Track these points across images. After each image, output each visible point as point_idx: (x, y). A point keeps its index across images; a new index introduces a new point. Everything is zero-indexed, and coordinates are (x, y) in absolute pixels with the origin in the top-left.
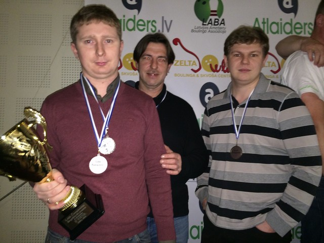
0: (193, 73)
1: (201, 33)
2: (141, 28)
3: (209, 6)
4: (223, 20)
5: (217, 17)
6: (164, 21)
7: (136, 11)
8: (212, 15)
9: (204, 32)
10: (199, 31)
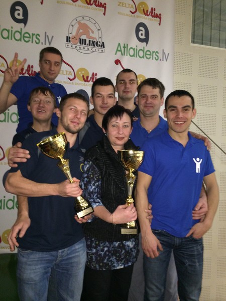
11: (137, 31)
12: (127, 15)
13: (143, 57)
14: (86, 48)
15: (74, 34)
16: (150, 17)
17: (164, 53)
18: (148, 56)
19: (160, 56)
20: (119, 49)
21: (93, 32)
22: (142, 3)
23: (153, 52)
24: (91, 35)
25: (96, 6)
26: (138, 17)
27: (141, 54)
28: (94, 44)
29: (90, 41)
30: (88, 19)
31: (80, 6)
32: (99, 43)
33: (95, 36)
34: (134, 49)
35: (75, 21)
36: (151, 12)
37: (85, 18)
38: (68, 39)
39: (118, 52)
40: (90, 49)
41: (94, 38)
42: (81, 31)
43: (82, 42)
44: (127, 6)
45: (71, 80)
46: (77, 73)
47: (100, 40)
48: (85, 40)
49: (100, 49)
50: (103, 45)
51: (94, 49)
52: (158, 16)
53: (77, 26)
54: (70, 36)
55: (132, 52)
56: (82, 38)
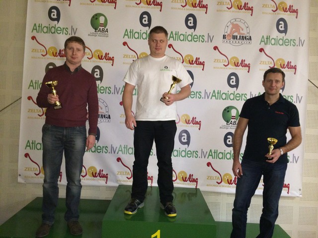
0: (88, 59)
1: (94, 37)
2: (59, 32)
3: (99, 20)
4: (107, 29)
5: (104, 28)
6: (72, 28)
7: (56, 22)
8: (101, 26)
9: (96, 36)
10: (93, 35)
11: (278, 24)
12: (270, 13)
13: (282, 45)
14: (237, 42)
15: (229, 32)
16: (288, 12)
17: (300, 40)
18: (287, 44)
19: (297, 42)
20: (263, 40)
21: (243, 30)
22: (281, 3)
23: (291, 40)
24: (241, 31)
25: (246, 10)
26: (278, 14)
27: (281, 42)
28: (243, 38)
29: (240, 36)
30: (239, 20)
31: (233, 12)
32: (247, 37)
33: (244, 32)
34: (275, 39)
35: (230, 23)
36: (289, 9)
37: (237, 20)
38: (224, 37)
39: (262, 43)
40: (240, 42)
41: (243, 34)
42: (234, 29)
43: (235, 37)
44: (270, 6)
45: (226, 66)
46: (230, 60)
47: (248, 35)
48: (237, 36)
49: (248, 41)
50: (250, 38)
51: (243, 43)
52: (296, 11)
53: (231, 26)
54: (226, 34)
55: (273, 42)
56: (234, 35)
